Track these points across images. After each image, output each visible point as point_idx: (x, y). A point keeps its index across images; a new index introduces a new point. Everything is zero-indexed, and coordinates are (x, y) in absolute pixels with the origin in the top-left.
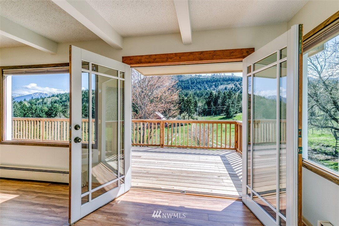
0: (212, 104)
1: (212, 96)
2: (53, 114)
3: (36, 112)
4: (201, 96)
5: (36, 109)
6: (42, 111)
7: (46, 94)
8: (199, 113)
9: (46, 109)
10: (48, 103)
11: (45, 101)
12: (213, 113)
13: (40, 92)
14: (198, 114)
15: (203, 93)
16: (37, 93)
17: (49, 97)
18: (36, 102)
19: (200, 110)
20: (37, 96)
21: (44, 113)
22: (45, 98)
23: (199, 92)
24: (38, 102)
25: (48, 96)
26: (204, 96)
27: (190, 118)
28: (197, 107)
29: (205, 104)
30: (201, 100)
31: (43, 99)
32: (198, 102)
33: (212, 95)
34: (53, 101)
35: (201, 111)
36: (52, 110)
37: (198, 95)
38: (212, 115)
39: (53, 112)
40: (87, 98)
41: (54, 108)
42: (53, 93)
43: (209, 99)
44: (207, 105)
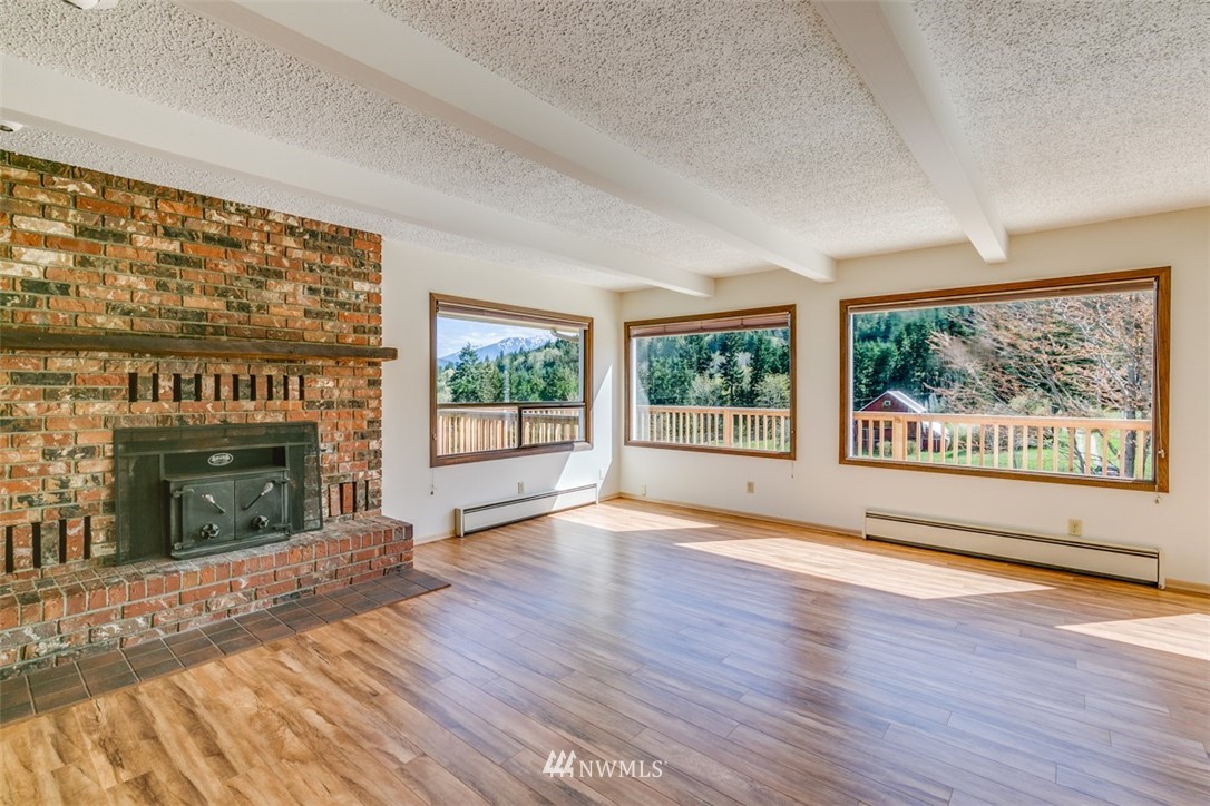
7: (530, 342)
9: (538, 382)
10: (538, 365)
17: (539, 350)
22: (529, 352)
34: (548, 358)
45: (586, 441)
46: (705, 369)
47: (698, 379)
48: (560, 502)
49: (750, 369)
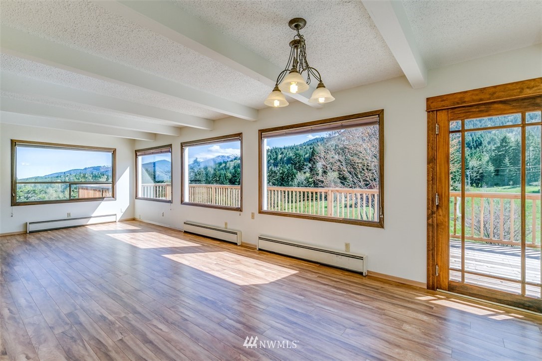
0: (507, 160)
1: (507, 146)
2: (236, 182)
3: (220, 179)
4: (477, 146)
5: (220, 176)
6: (226, 178)
7: (228, 157)
8: (471, 180)
9: (229, 175)
10: (231, 168)
11: (228, 165)
12: (509, 180)
13: (223, 155)
14: (469, 182)
15: (482, 139)
16: (219, 156)
17: (232, 161)
18: (219, 166)
19: (475, 174)
20: (219, 160)
21: (228, 181)
22: (227, 162)
23: (471, 138)
24: (221, 167)
25: (230, 159)
26: (485, 146)
27: (452, 190)
28: (468, 169)
29: (488, 162)
30: (477, 155)
31: (226, 163)
32: (469, 158)
33: (506, 142)
34: (236, 164)
35: (476, 176)
36: (235, 177)
37: (470, 144)
38: (508, 185)
39: (237, 180)
40: (274, 159)
41: (238, 174)
42: (235, 155)
43: (499, 152)
44: (492, 163)
45: (113, 197)
46: (302, 169)
47: (299, 174)
48: (91, 221)
49: (322, 169)
